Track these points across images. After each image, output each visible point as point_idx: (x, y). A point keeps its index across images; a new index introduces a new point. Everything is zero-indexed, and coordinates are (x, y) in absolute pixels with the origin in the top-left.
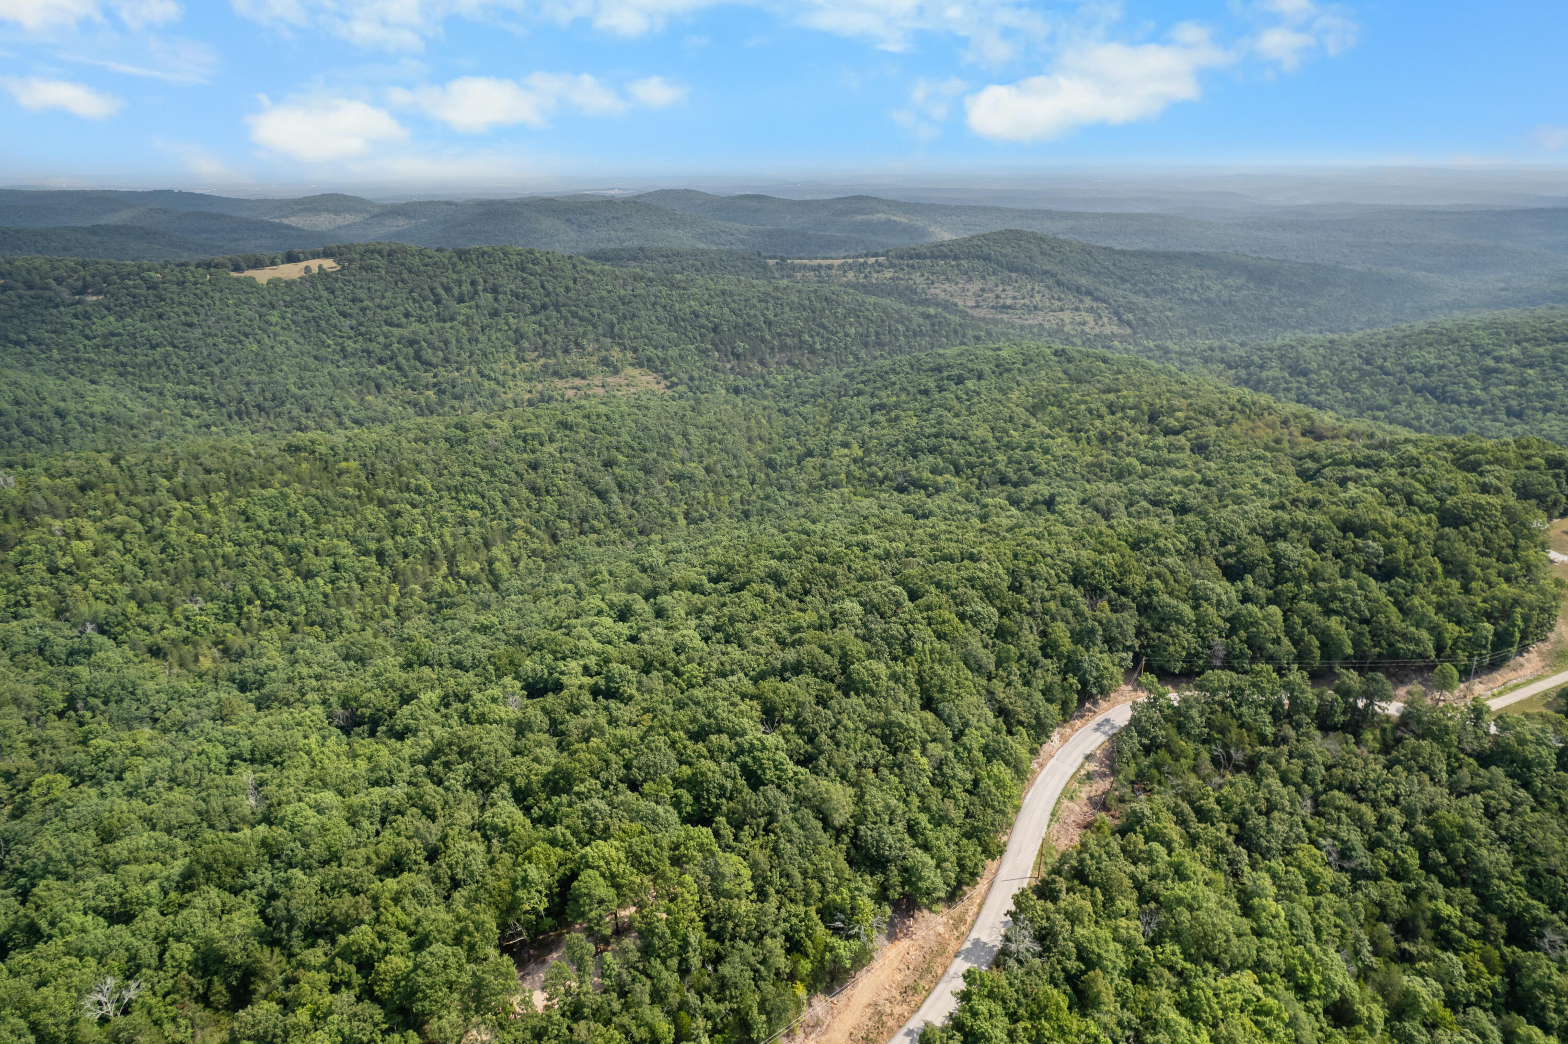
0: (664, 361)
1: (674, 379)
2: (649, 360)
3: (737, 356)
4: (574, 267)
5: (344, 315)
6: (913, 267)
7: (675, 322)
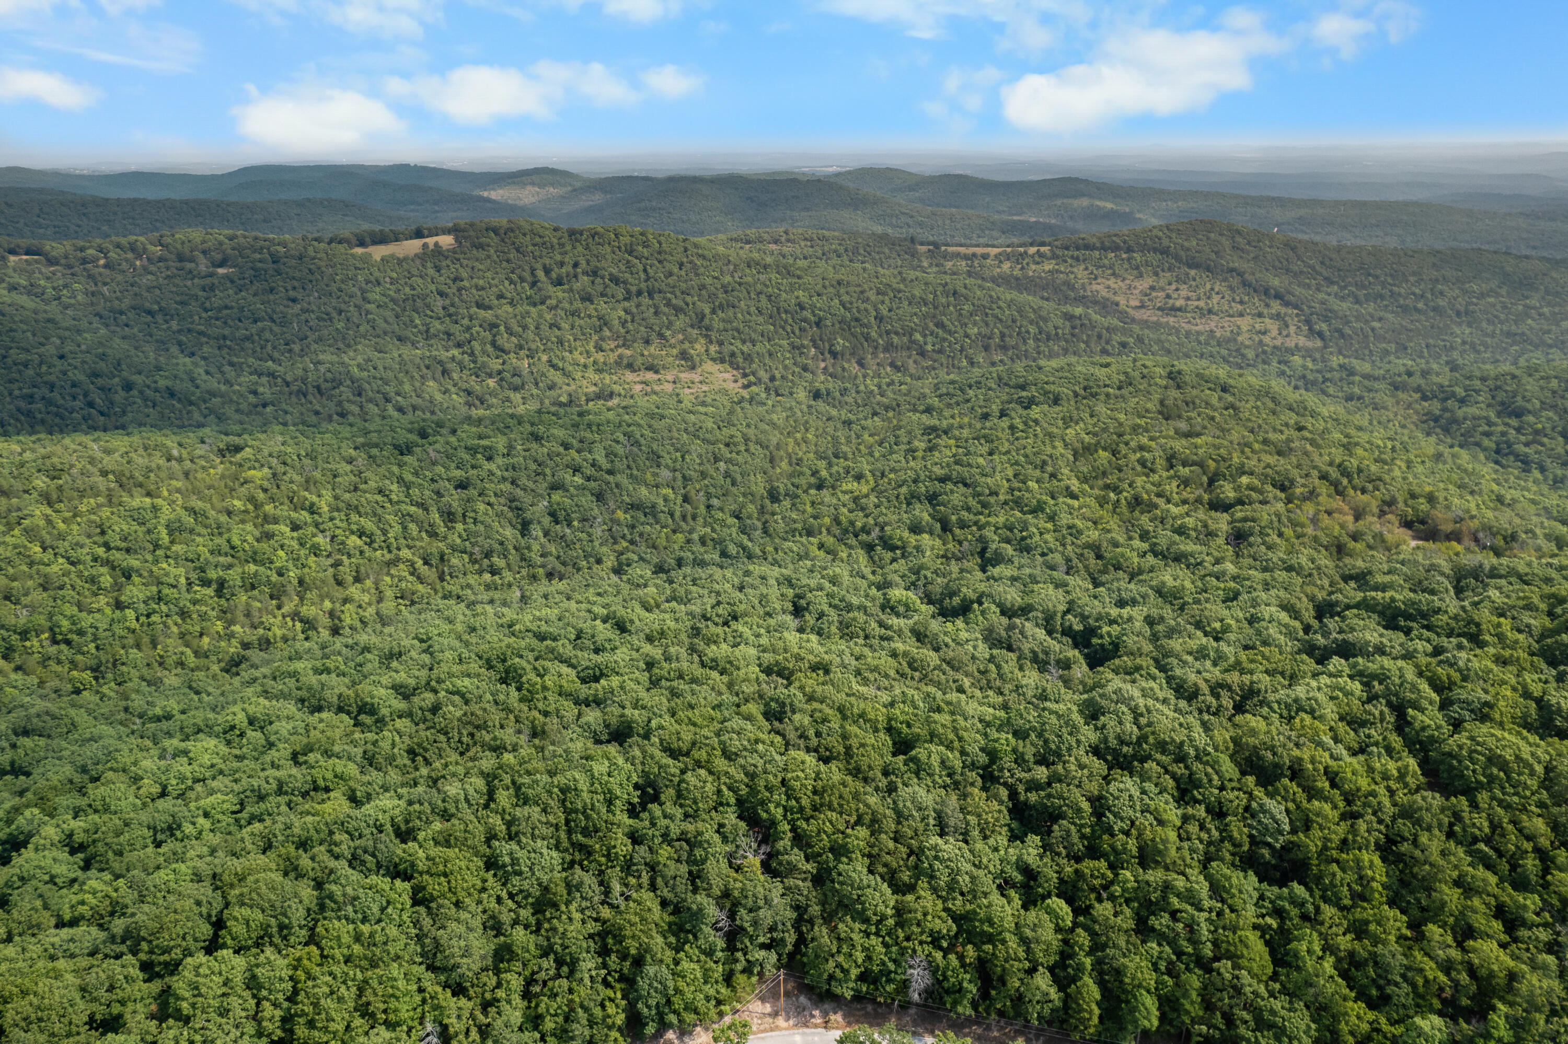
0: (748, 358)
1: (752, 378)
2: (733, 355)
3: (834, 355)
4: (686, 250)
5: (441, 294)
6: (1077, 259)
7: (776, 314)
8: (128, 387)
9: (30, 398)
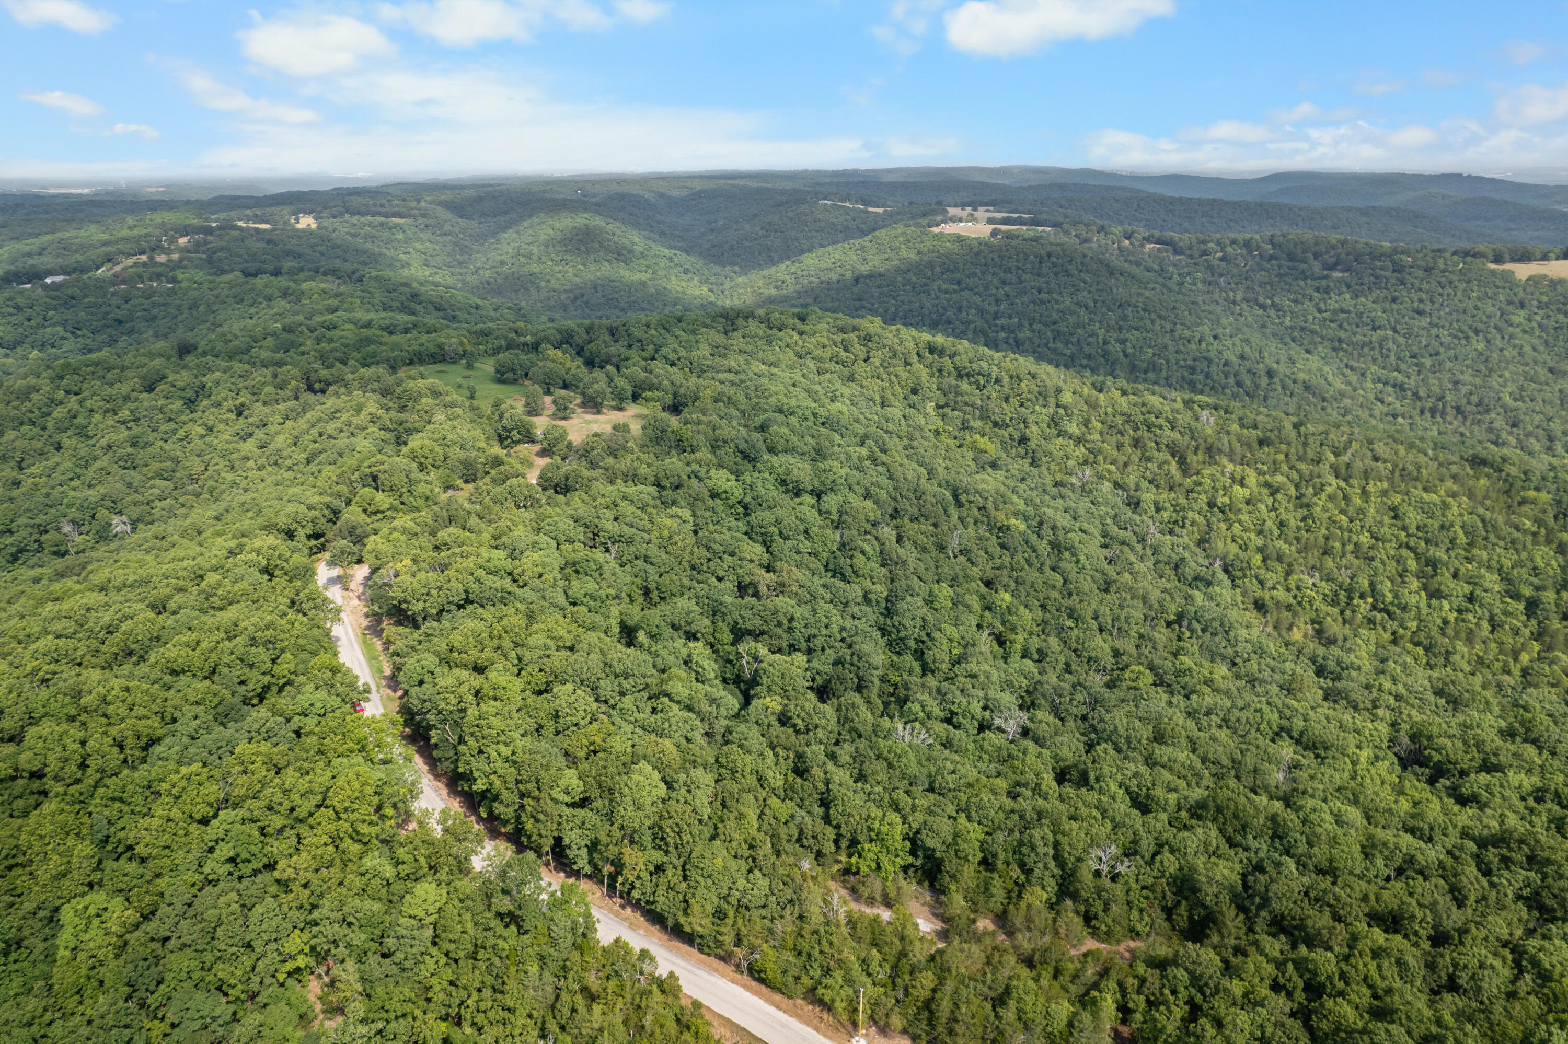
8: (1270, 374)
9: (1193, 370)
